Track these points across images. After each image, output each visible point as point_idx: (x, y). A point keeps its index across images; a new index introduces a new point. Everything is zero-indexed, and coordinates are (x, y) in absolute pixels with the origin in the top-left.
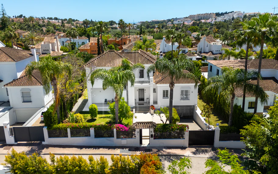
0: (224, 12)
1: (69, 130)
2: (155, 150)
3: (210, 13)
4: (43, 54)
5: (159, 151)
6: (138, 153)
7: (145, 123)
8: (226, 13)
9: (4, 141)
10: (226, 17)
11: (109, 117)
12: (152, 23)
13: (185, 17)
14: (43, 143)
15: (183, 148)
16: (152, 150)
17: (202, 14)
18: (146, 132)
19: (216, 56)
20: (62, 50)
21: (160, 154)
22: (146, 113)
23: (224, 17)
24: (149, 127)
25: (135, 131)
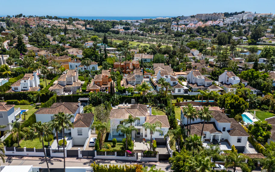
0: (234, 12)
1: (106, 152)
2: (144, 162)
3: (219, 13)
4: (67, 85)
5: (145, 163)
6: (136, 164)
7: (139, 150)
8: (236, 13)
9: (78, 156)
10: (235, 19)
11: (122, 145)
12: (156, 21)
13: (192, 15)
14: (94, 158)
15: (156, 162)
16: (142, 163)
17: (210, 14)
18: (139, 154)
19: (200, 87)
20: (80, 79)
21: (146, 164)
22: (140, 142)
23: (233, 17)
24: (141, 152)
25: (134, 153)
